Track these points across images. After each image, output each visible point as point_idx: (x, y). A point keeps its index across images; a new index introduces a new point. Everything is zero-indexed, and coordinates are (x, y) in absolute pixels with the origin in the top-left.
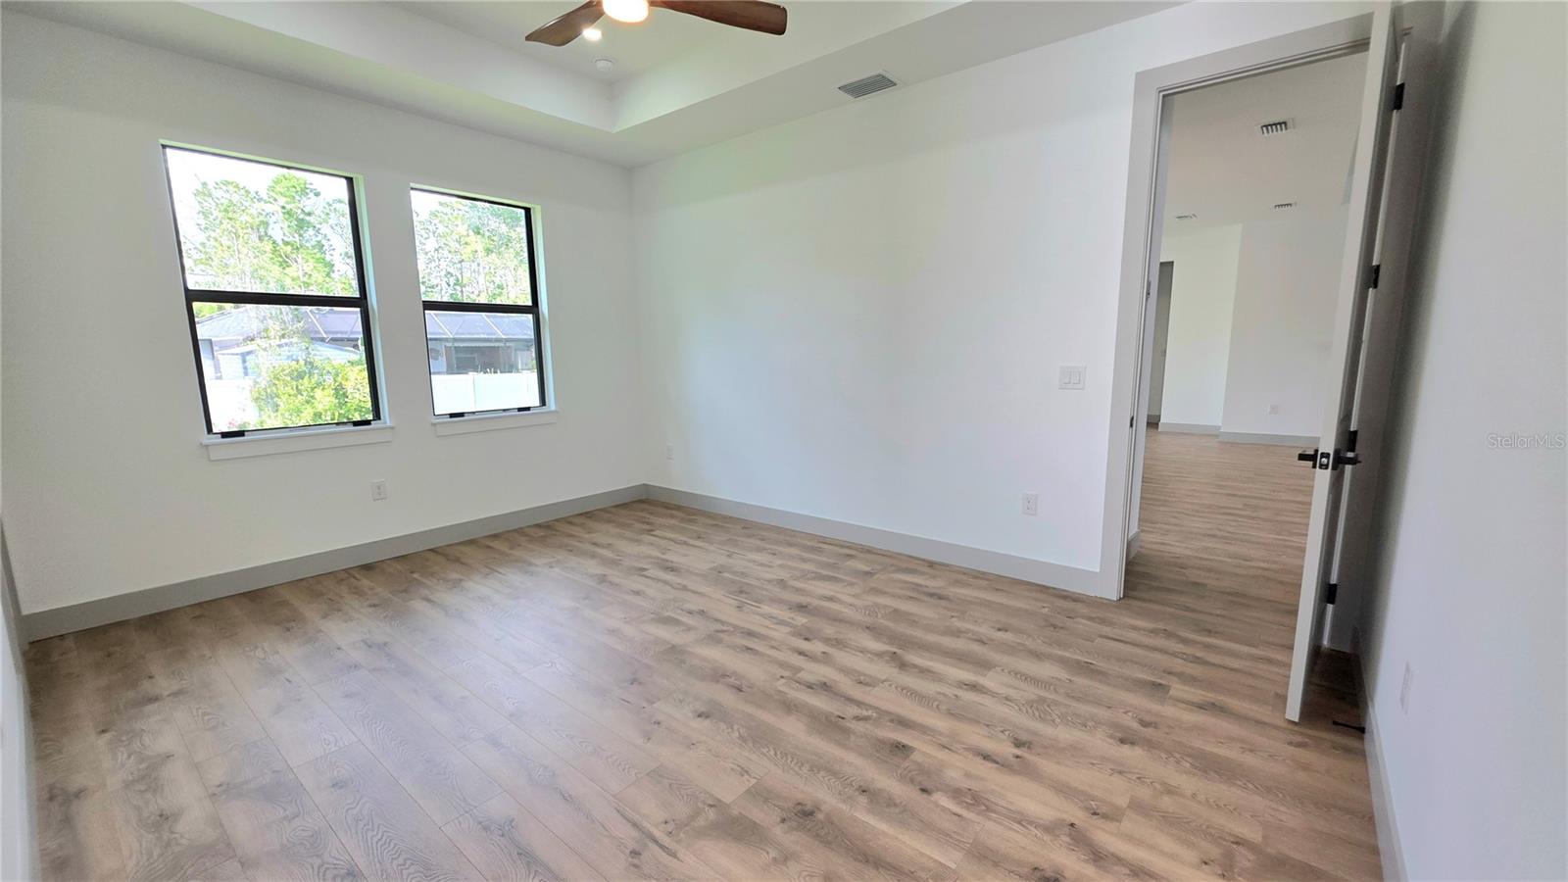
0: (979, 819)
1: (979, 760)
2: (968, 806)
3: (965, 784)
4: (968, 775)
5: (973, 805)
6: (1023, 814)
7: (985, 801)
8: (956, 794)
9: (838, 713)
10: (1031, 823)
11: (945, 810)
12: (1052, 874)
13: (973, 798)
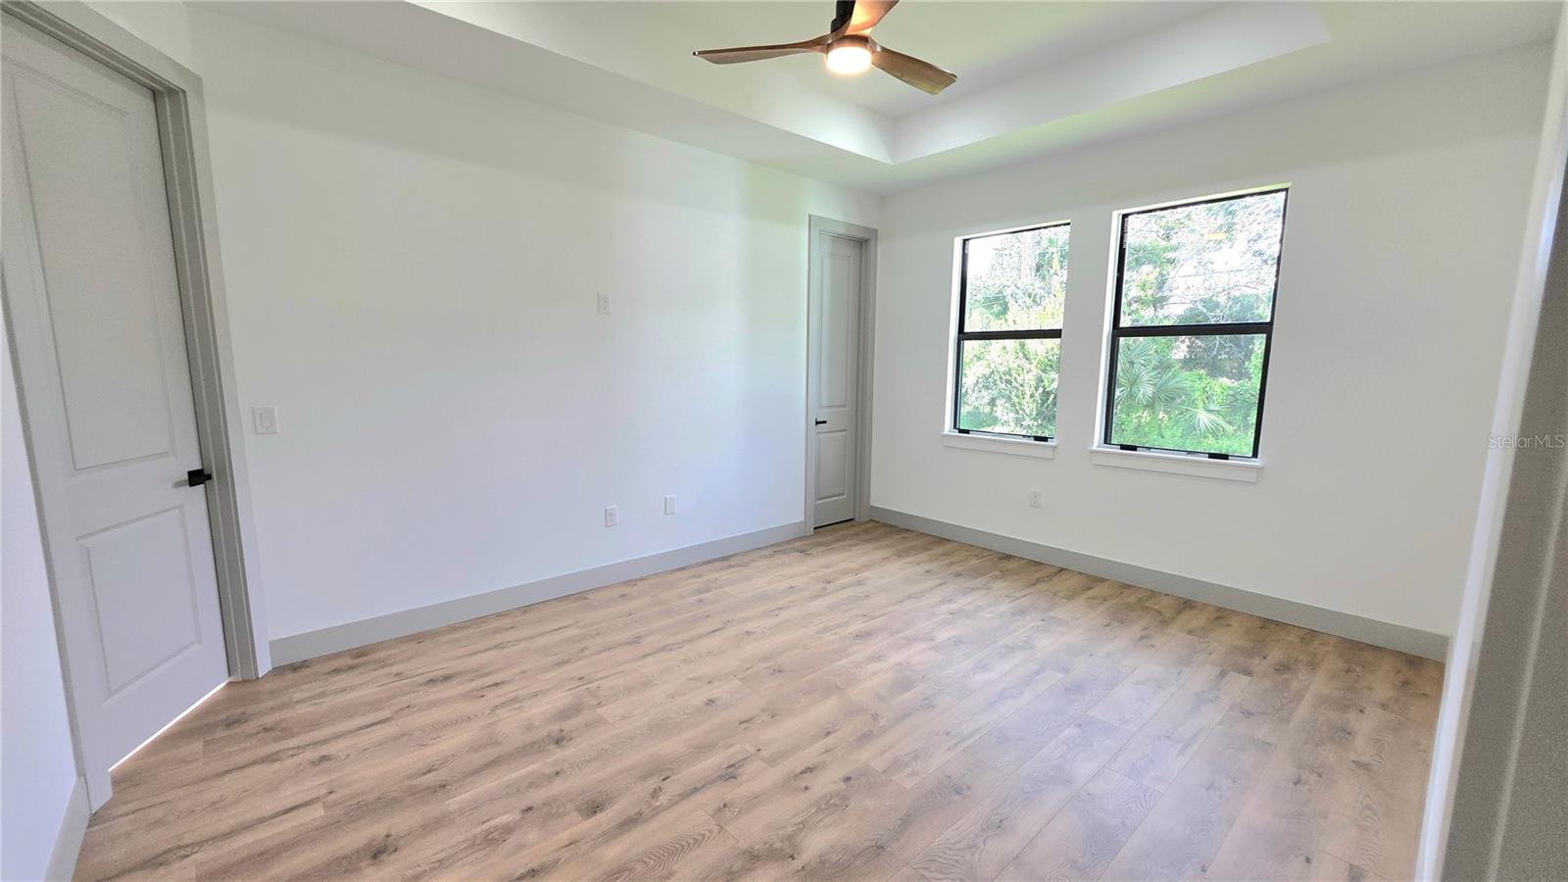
0: (469, 835)
1: (534, 865)
2: (488, 833)
3: (513, 840)
4: (522, 847)
5: (487, 836)
6: (445, 868)
7: (480, 847)
8: (508, 830)
9: (673, 778)
10: (433, 869)
11: (499, 815)
12: (381, 858)
13: (493, 839)
